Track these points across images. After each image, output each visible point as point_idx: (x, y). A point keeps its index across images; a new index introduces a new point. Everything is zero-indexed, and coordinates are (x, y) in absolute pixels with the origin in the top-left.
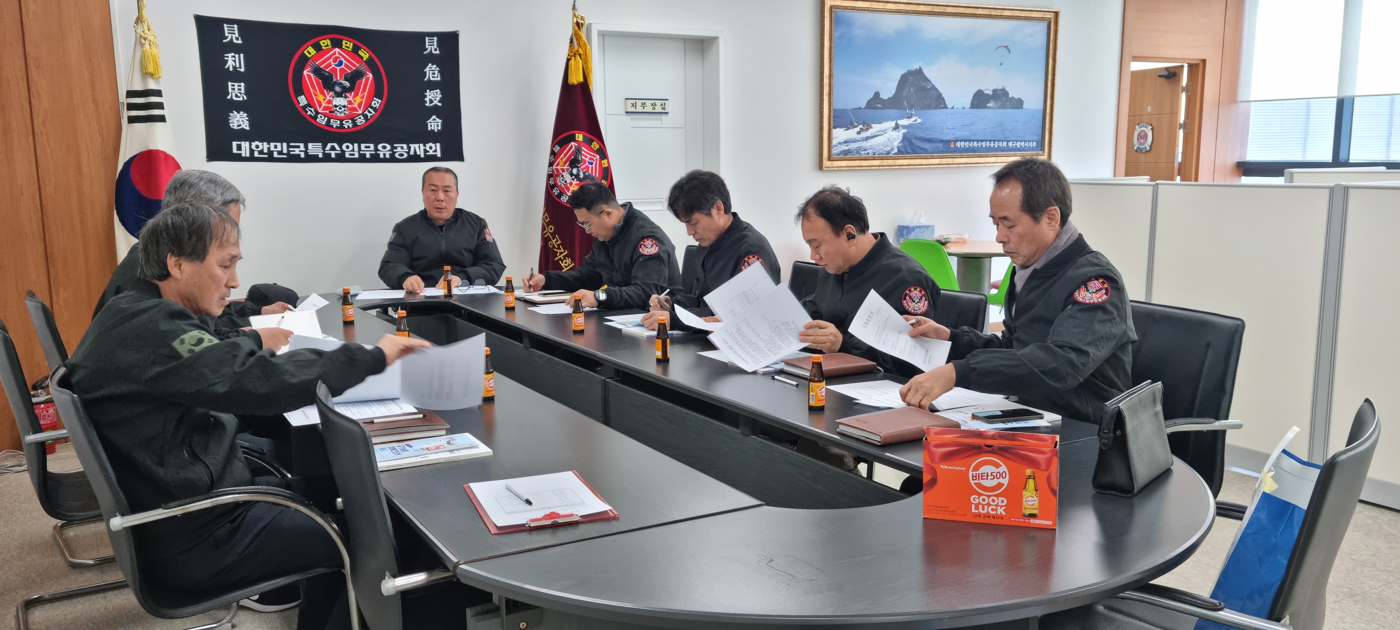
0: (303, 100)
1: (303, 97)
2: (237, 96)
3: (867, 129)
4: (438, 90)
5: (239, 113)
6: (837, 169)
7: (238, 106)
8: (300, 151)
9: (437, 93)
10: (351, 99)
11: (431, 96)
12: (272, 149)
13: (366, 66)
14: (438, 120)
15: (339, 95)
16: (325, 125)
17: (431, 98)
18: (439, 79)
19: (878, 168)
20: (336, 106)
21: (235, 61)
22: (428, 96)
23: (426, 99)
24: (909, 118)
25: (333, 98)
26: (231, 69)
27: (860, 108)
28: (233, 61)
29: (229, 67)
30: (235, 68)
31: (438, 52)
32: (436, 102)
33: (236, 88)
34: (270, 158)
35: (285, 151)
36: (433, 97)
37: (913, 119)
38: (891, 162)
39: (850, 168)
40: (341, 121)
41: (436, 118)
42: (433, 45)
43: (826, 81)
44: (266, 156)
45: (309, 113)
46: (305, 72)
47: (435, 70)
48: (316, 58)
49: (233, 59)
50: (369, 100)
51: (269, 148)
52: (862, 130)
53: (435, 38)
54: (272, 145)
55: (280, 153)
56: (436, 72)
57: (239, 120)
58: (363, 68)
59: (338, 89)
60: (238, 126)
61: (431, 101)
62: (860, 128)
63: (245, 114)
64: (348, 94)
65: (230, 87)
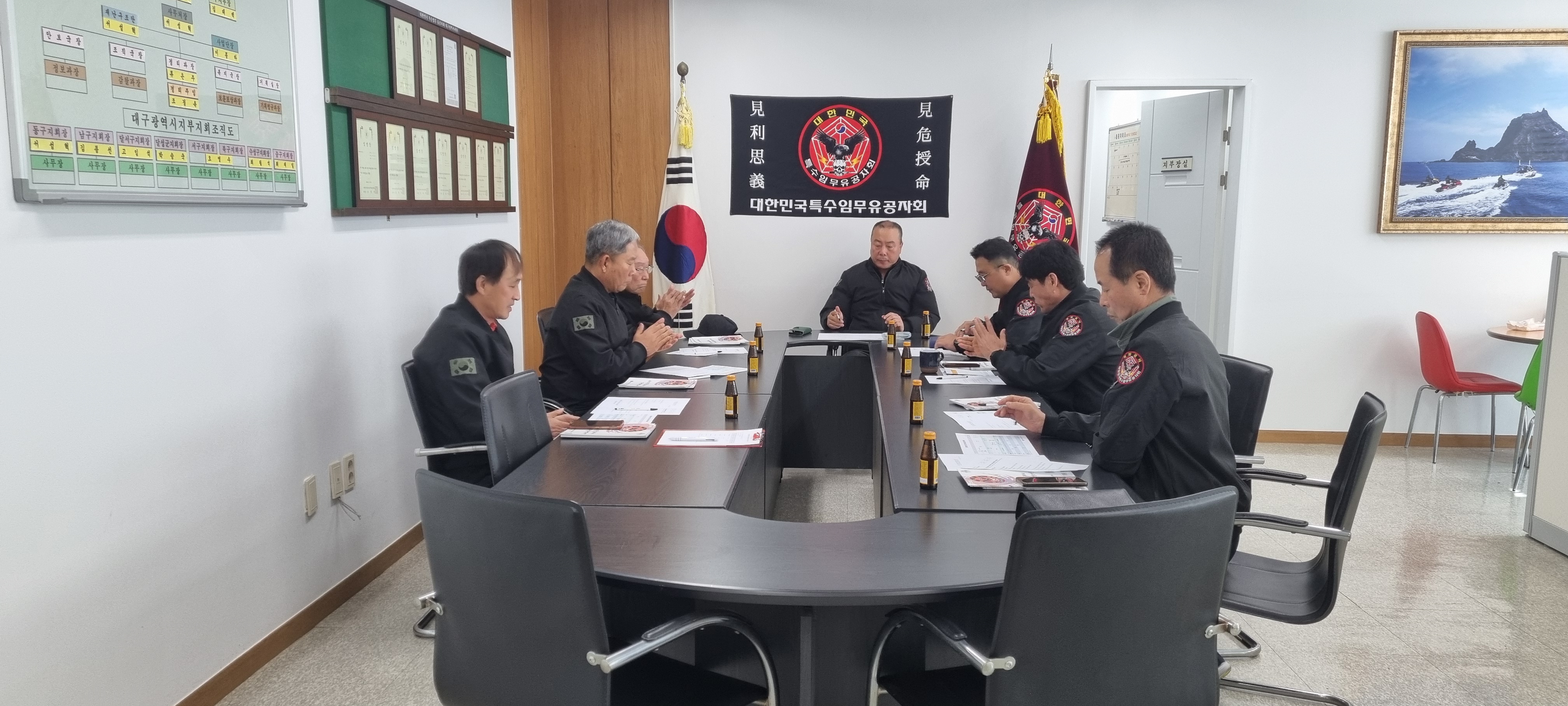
0: (809, 163)
1: (809, 160)
2: (757, 161)
3: (1453, 186)
4: (929, 151)
5: (757, 174)
6: (1402, 232)
7: (757, 169)
8: (803, 207)
9: (927, 153)
10: (849, 160)
11: (922, 157)
12: (781, 204)
13: (866, 133)
14: (926, 179)
15: (839, 157)
16: (826, 184)
17: (921, 158)
18: (930, 140)
19: (1466, 232)
20: (836, 167)
21: (758, 132)
22: (919, 156)
23: (916, 160)
24: (1522, 172)
25: (834, 160)
26: (754, 138)
27: (1443, 161)
28: (757, 132)
29: (753, 136)
30: (757, 137)
31: (931, 116)
32: (925, 162)
33: (757, 153)
34: (779, 213)
35: (791, 207)
36: (923, 158)
37: (1530, 173)
38: (1489, 226)
39: (1421, 232)
40: (839, 181)
41: (925, 177)
42: (928, 110)
43: (1392, 130)
44: (776, 211)
45: (813, 173)
46: (813, 139)
47: (927, 133)
48: (823, 126)
49: (757, 129)
50: (865, 161)
51: (778, 204)
52: (1444, 186)
53: (930, 103)
54: (781, 201)
55: (787, 208)
56: (928, 134)
57: (757, 181)
58: (862, 133)
59: (839, 152)
60: (756, 185)
61: (921, 161)
62: (1442, 185)
63: (762, 175)
64: (847, 157)
65: (752, 153)
